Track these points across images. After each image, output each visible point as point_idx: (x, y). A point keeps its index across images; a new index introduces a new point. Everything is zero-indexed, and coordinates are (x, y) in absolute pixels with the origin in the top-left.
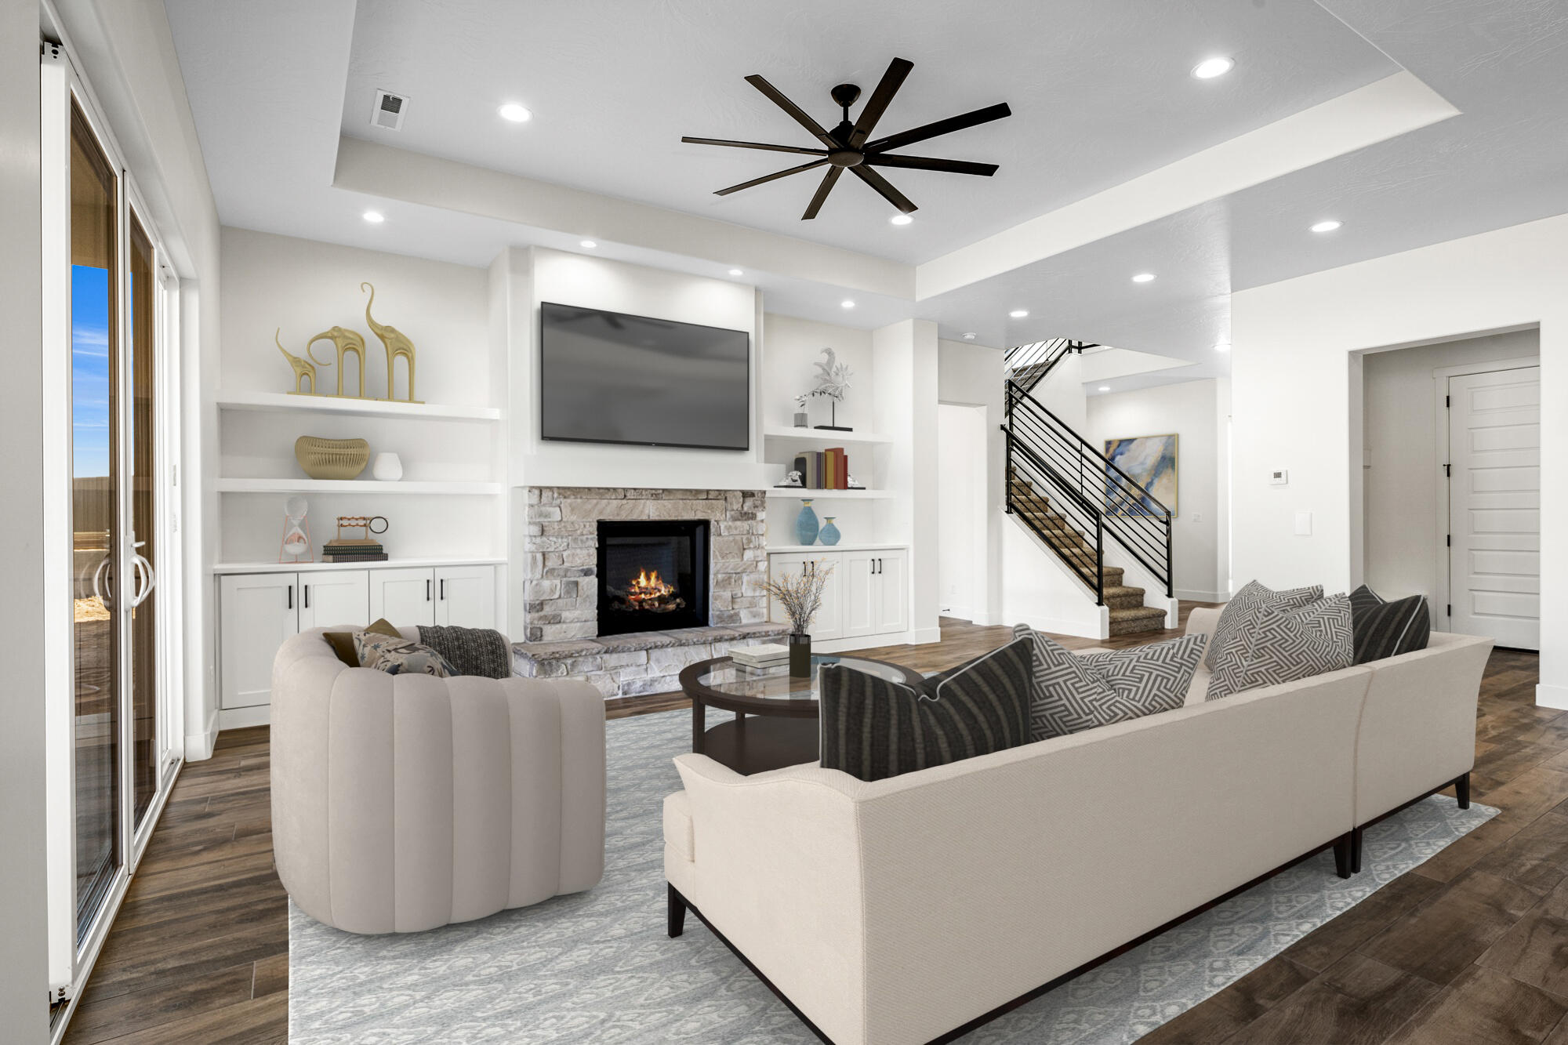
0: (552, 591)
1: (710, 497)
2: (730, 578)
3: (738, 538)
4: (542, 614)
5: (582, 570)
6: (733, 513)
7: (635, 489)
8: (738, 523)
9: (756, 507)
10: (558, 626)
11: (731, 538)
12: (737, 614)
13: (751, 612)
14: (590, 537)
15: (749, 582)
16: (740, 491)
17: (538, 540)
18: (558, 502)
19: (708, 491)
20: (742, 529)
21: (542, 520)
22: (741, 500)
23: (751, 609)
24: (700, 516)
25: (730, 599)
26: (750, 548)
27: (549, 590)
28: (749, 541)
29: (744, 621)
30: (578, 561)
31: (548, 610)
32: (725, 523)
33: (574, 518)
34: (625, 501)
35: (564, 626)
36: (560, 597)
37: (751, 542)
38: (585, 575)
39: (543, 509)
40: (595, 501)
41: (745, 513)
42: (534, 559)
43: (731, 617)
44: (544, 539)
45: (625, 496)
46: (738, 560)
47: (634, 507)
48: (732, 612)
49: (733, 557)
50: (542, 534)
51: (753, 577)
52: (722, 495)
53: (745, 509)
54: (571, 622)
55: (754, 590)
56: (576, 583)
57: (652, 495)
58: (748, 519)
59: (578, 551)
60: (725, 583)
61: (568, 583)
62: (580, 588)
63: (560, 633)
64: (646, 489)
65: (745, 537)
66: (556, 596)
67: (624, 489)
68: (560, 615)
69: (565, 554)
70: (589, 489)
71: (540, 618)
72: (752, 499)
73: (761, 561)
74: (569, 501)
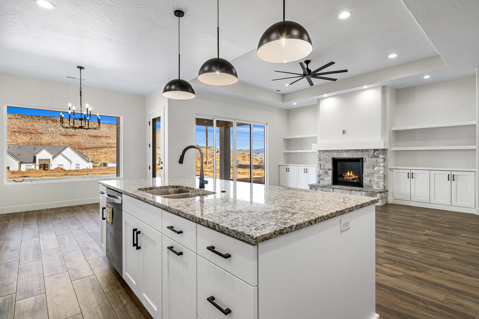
0: (322, 173)
1: (363, 151)
2: (370, 175)
3: (373, 163)
4: (320, 178)
5: (328, 169)
6: (370, 156)
7: (341, 150)
8: (373, 159)
9: (378, 154)
10: (323, 181)
11: (370, 163)
12: (372, 186)
13: (377, 186)
14: (330, 161)
15: (376, 177)
16: (373, 149)
17: (319, 162)
18: (323, 153)
19: (362, 150)
20: (374, 161)
21: (320, 157)
22: (373, 152)
23: (377, 185)
24: (359, 157)
25: (369, 181)
26: (377, 166)
27: (321, 173)
28: (377, 164)
29: (374, 188)
30: (327, 167)
31: (321, 177)
32: (368, 159)
33: (326, 157)
34: (338, 153)
35: (324, 181)
36: (323, 175)
37: (378, 164)
38: (329, 170)
39: (320, 155)
40: (331, 153)
41: (375, 156)
42: (318, 166)
43: (370, 186)
44: (320, 161)
45: (338, 152)
46: (372, 170)
47: (341, 154)
48: (370, 185)
49: (370, 169)
50: (320, 160)
51: (377, 175)
52: (367, 150)
53: (375, 154)
54: (326, 180)
55: (378, 179)
56: (327, 172)
57: (345, 151)
58: (376, 158)
59: (328, 164)
60: (368, 176)
61: (325, 172)
62: (328, 173)
63: (323, 182)
64: (344, 150)
65: (375, 163)
66: (323, 174)
67: (338, 150)
68: (324, 178)
69: (325, 165)
70: (330, 150)
71: (319, 179)
72: (377, 152)
73: (381, 170)
74: (326, 153)
